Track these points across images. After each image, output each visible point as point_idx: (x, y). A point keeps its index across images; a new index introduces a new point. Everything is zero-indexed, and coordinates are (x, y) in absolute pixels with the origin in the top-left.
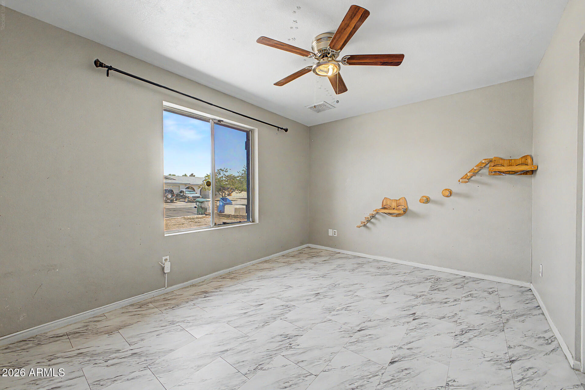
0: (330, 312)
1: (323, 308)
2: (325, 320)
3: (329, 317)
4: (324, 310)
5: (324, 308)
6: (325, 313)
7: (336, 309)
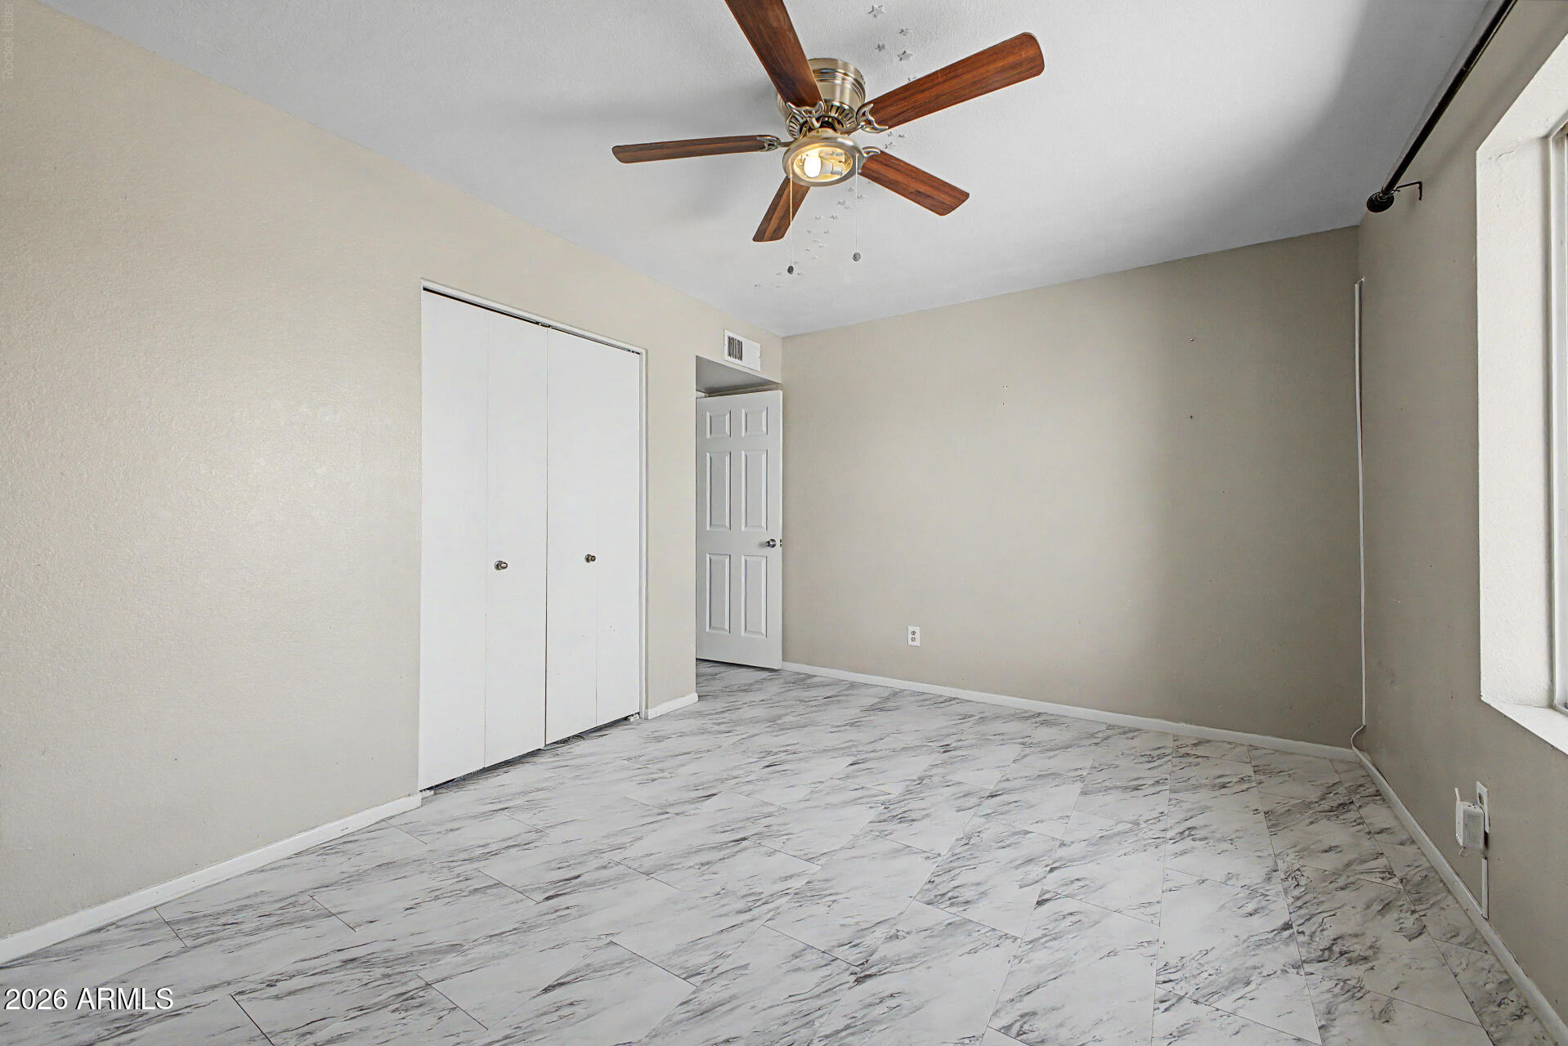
0: (811, 885)
1: (833, 898)
2: (823, 860)
3: (814, 868)
4: (828, 892)
5: (828, 898)
6: (826, 880)
7: (789, 897)
